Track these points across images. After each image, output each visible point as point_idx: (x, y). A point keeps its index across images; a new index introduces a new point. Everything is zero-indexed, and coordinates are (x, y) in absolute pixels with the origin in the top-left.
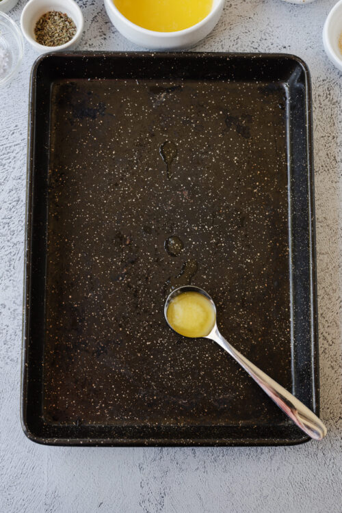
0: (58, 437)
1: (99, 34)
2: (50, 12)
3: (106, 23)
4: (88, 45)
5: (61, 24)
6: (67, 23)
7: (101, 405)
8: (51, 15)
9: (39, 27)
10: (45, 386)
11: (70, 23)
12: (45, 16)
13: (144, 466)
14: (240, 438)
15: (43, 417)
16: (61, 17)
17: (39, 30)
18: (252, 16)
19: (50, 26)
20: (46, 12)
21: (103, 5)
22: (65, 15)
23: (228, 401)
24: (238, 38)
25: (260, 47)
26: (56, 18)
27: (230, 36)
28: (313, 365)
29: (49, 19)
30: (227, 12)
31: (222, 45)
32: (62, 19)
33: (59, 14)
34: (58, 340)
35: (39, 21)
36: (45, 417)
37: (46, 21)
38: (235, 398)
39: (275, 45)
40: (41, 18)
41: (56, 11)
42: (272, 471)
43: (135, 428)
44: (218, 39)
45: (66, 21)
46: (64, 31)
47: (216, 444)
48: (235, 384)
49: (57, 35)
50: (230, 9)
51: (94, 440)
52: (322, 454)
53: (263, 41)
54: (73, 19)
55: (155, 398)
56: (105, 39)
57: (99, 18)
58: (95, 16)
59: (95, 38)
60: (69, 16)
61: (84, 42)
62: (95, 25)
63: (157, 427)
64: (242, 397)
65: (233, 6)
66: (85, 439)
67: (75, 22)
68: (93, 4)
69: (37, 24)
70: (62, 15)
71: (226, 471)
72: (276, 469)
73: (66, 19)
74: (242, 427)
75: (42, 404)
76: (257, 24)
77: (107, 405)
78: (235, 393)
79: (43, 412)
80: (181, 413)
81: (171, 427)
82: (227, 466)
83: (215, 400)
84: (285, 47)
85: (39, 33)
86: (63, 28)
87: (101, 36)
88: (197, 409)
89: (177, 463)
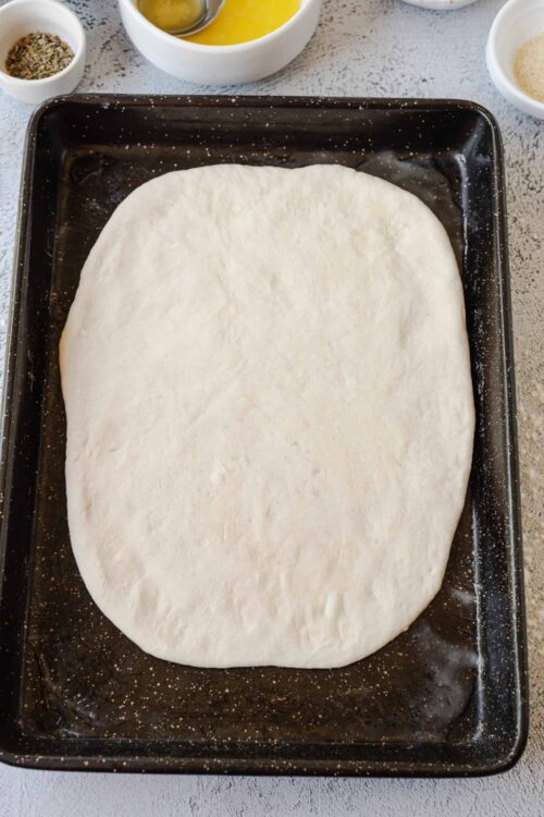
0: (42, 754)
1: (113, 68)
2: (31, 35)
3: (126, 51)
4: (95, 86)
5: (49, 51)
6: (59, 49)
7: (128, 703)
8: (33, 39)
9: (13, 57)
10: (27, 665)
11: (65, 49)
12: (23, 40)
13: (199, 802)
14: (381, 760)
15: (20, 722)
16: (50, 41)
17: (13, 61)
18: (367, 34)
19: (31, 55)
20: (25, 34)
21: (121, 24)
22: (57, 38)
23: (361, 700)
24: (346, 68)
25: (384, 81)
26: (42, 42)
27: (332, 65)
28: (515, 628)
29: (30, 44)
30: (326, 29)
31: (319, 80)
32: (51, 44)
33: (47, 37)
34: (54, 583)
35: (14, 50)
36: (24, 721)
37: (25, 48)
38: (374, 693)
39: (408, 77)
40: (17, 44)
41: (41, 31)
42: (438, 805)
43: (188, 744)
44: (311, 70)
45: (56, 46)
46: (55, 61)
47: (336, 770)
48: (374, 668)
49: (42, 67)
50: (331, 25)
51: (109, 759)
52: (528, 771)
53: (388, 72)
54: (70, 44)
55: (227, 691)
56: (123, 75)
57: (113, 45)
58: (108, 42)
59: (107, 74)
60: (64, 39)
61: (89, 82)
62: (106, 54)
63: (229, 744)
64: (386, 693)
65: (336, 20)
66: (93, 758)
67: (73, 48)
68: (104, 23)
69: (10, 53)
70: (51, 38)
71: (350, 808)
72: (444, 802)
73: (56, 43)
74: (386, 747)
75: (21, 698)
76: (377, 46)
77: (139, 703)
78: (374, 685)
79: (21, 713)
80: (274, 720)
81: (254, 744)
82: (353, 799)
83: (338, 698)
84: (424, 80)
85: (13, 66)
86: (52, 57)
87: (117, 71)
88: (303, 714)
89: (261, 796)
